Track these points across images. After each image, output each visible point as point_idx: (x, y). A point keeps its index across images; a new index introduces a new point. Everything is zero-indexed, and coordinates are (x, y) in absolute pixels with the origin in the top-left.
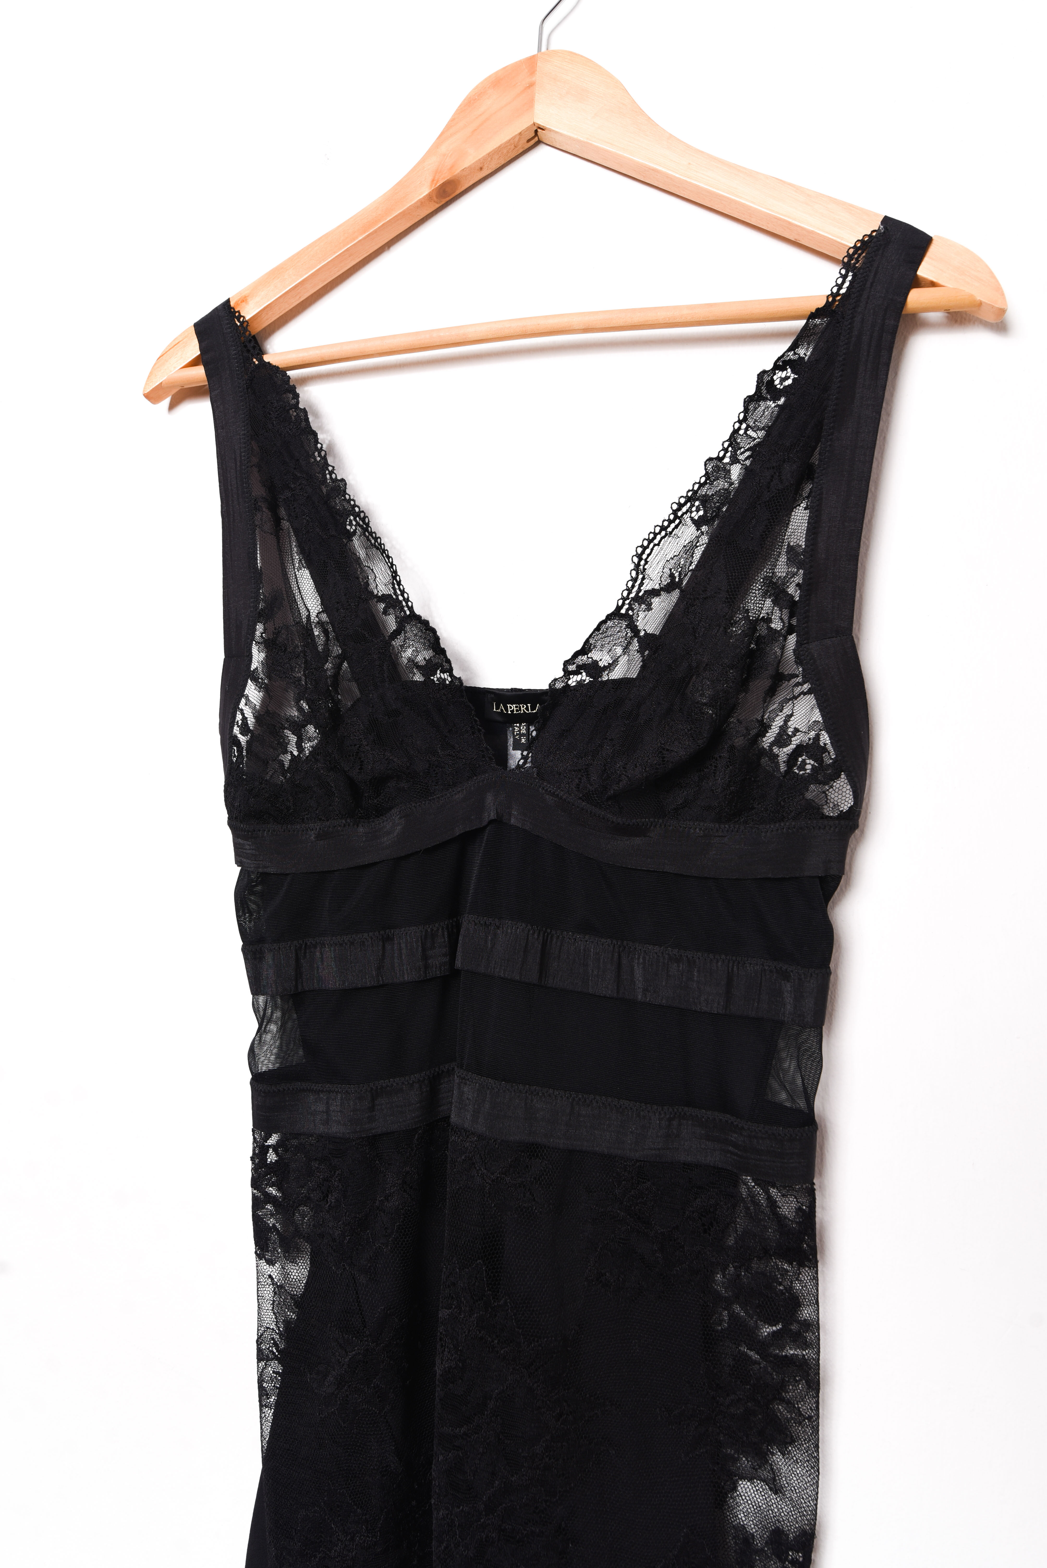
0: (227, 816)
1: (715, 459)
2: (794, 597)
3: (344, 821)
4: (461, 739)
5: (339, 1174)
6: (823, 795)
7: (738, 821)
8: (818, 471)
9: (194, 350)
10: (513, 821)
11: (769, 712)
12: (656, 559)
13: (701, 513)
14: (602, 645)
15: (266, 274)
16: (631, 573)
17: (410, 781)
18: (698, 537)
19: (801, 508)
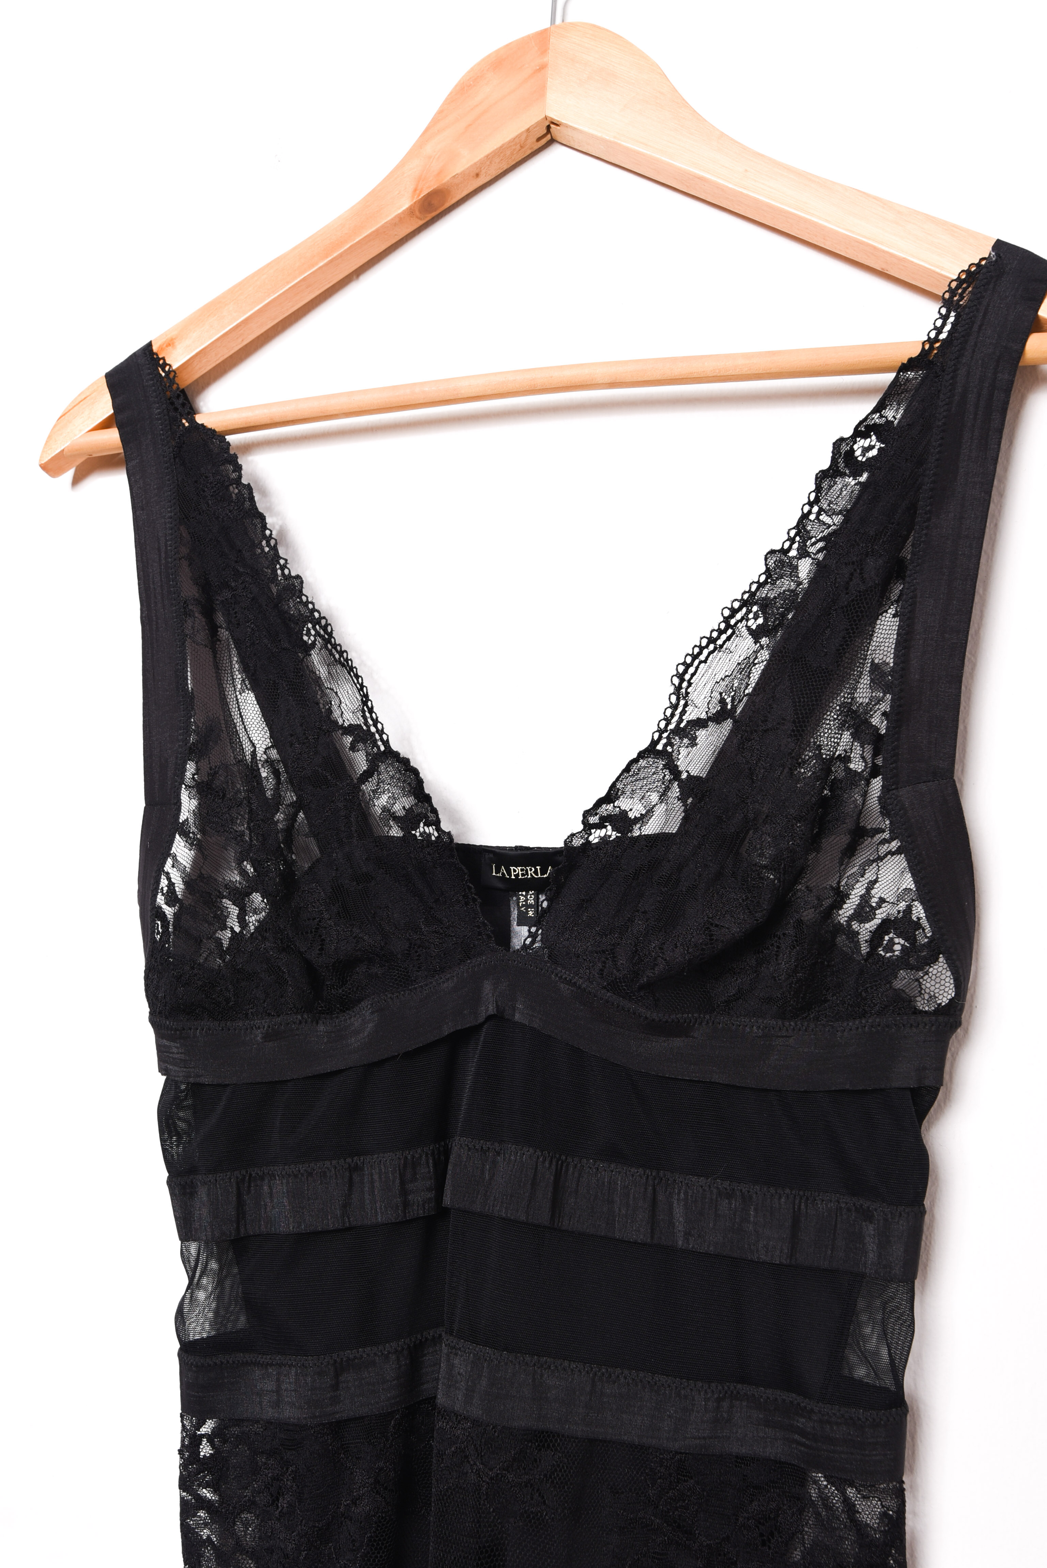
0: (149, 1010)
1: (779, 551)
2: (879, 729)
3: (299, 1017)
4: (450, 911)
5: (292, 1471)
6: (916, 983)
7: (807, 1017)
8: (911, 567)
9: (105, 407)
10: (517, 1017)
11: (847, 877)
12: (702, 680)
13: (760, 621)
14: (632, 791)
15: (199, 310)
16: (670, 698)
17: (384, 966)
18: (756, 652)
19: (888, 615)
